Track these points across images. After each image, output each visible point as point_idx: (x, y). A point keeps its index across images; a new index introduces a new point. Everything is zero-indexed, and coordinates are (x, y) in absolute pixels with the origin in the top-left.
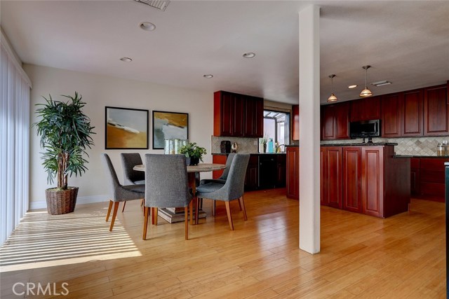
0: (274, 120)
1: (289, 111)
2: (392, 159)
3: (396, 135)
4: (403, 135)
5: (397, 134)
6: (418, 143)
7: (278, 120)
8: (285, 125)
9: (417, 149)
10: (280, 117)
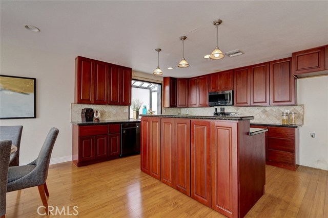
0: (149, 90)
1: (160, 82)
2: (248, 137)
3: (246, 105)
4: (252, 104)
5: (246, 103)
6: (264, 112)
7: (152, 90)
8: (158, 94)
9: (263, 116)
10: (154, 87)
